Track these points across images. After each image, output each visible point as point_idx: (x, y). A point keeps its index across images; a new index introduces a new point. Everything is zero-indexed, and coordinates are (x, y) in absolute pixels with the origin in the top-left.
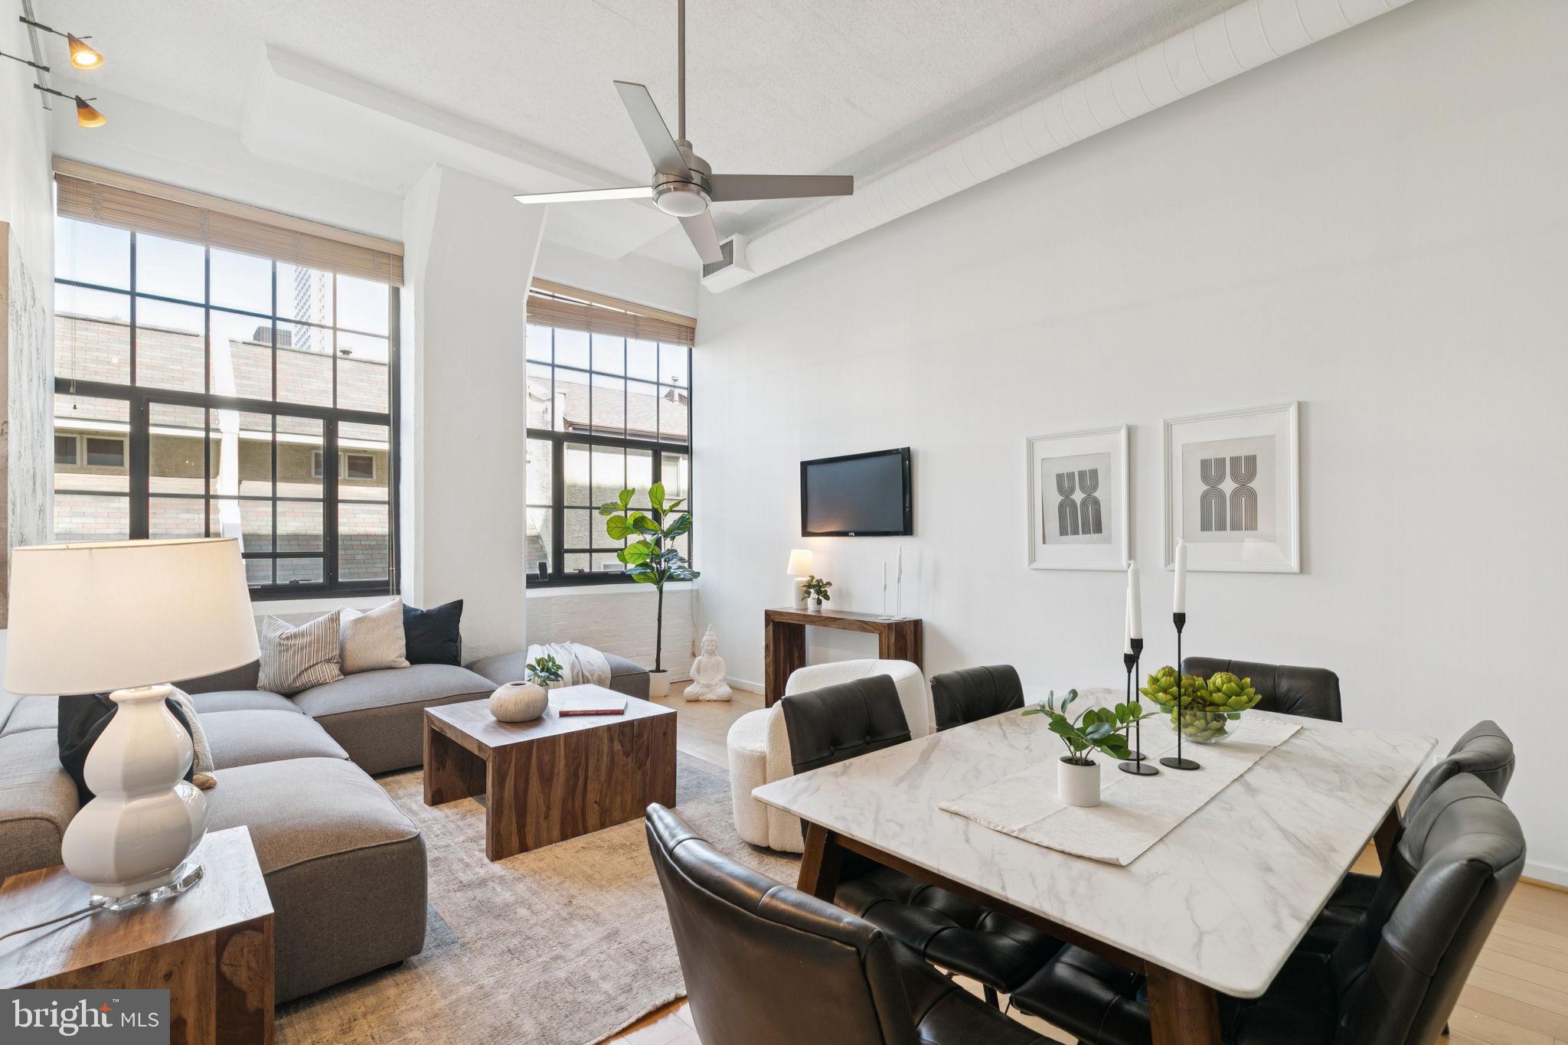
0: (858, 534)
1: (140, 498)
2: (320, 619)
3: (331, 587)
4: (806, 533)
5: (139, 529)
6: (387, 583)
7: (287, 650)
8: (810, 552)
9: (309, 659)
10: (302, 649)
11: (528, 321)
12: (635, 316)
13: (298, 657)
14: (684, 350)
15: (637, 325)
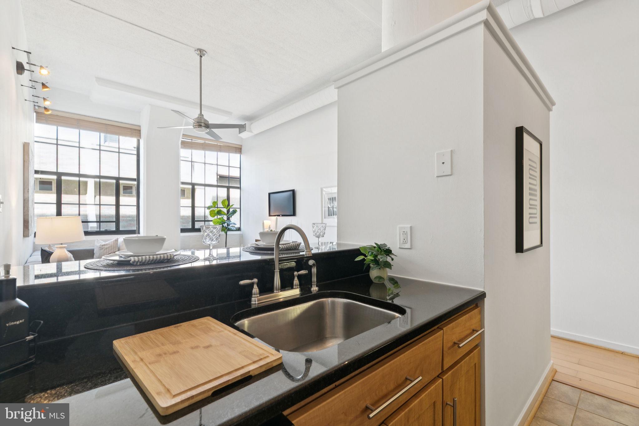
0: (283, 216)
1: (59, 204)
2: (113, 240)
3: (118, 232)
4: (270, 215)
5: (59, 213)
6: (135, 231)
7: (102, 249)
8: (270, 221)
9: (109, 252)
10: (106, 249)
11: (182, 148)
12: (220, 145)
13: (105, 251)
14: (239, 155)
15: (220, 148)
